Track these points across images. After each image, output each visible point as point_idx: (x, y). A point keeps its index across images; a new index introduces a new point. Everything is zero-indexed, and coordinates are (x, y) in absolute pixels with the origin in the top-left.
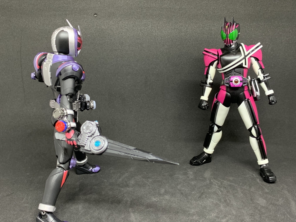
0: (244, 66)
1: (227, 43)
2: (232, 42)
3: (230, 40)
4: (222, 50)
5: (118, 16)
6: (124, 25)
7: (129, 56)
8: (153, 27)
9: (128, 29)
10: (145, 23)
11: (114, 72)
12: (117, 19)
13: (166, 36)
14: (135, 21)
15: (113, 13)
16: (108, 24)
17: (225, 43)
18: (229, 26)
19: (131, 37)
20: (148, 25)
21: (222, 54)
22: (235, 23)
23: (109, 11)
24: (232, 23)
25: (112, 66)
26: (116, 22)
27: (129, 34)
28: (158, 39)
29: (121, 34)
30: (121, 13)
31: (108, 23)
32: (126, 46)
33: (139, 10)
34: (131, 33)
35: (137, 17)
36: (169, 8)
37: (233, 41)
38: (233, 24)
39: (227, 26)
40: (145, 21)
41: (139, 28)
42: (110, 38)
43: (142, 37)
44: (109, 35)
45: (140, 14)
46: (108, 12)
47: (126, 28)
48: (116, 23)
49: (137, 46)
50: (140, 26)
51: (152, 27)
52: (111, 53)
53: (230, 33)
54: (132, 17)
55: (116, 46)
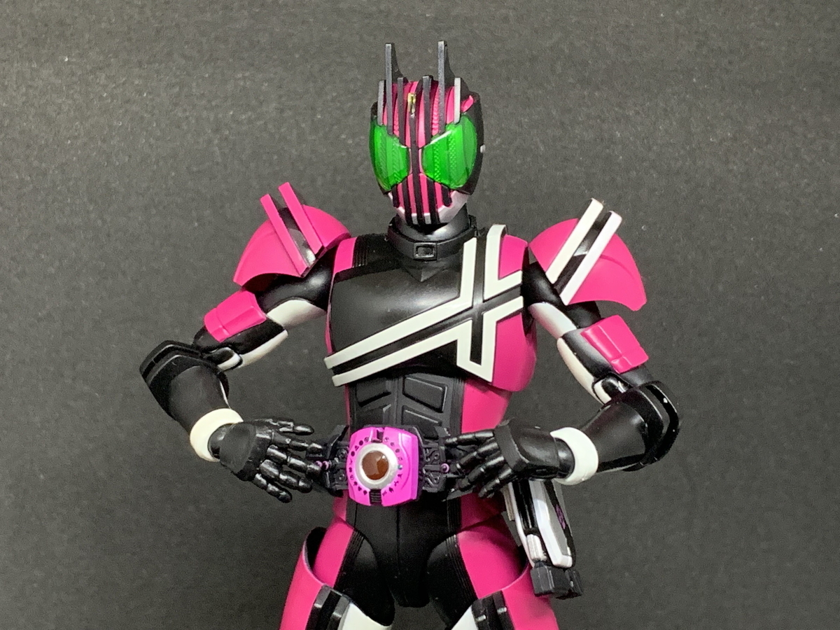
0: (463, 360)
1: (413, 205)
2: (447, 202)
3: (431, 184)
4: (364, 245)
5: (89, 41)
6: (119, 91)
7: (144, 268)
8: (288, 113)
9: (142, 118)
10: (244, 88)
11: (54, 355)
12: (81, 56)
13: (361, 163)
14: (188, 74)
15: (61, 23)
16: (30, 83)
17: (402, 210)
18: (425, 94)
19: (157, 162)
20: (262, 98)
21: (350, 266)
22: (457, 82)
23: (36, 10)
24: (441, 78)
25: (39, 320)
26: (73, 74)
27: (151, 146)
28: (313, 181)
29: (104, 141)
30: (103, 25)
31: (28, 76)
32: (130, 209)
33: (209, 15)
34: (157, 139)
35: (199, 52)
36: (381, 12)
37: (450, 190)
38: (449, 86)
39: (410, 95)
40: (244, 78)
41: (205, 114)
42: (36, 163)
43: (225, 166)
44: (28, 146)
45: (217, 38)
46: (32, 16)
47: (135, 108)
48: (74, 79)
49: (194, 214)
50: (214, 103)
51: (282, 111)
52: (36, 247)
53: (429, 137)
54: (170, 54)
55: (68, 208)
